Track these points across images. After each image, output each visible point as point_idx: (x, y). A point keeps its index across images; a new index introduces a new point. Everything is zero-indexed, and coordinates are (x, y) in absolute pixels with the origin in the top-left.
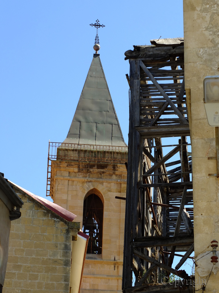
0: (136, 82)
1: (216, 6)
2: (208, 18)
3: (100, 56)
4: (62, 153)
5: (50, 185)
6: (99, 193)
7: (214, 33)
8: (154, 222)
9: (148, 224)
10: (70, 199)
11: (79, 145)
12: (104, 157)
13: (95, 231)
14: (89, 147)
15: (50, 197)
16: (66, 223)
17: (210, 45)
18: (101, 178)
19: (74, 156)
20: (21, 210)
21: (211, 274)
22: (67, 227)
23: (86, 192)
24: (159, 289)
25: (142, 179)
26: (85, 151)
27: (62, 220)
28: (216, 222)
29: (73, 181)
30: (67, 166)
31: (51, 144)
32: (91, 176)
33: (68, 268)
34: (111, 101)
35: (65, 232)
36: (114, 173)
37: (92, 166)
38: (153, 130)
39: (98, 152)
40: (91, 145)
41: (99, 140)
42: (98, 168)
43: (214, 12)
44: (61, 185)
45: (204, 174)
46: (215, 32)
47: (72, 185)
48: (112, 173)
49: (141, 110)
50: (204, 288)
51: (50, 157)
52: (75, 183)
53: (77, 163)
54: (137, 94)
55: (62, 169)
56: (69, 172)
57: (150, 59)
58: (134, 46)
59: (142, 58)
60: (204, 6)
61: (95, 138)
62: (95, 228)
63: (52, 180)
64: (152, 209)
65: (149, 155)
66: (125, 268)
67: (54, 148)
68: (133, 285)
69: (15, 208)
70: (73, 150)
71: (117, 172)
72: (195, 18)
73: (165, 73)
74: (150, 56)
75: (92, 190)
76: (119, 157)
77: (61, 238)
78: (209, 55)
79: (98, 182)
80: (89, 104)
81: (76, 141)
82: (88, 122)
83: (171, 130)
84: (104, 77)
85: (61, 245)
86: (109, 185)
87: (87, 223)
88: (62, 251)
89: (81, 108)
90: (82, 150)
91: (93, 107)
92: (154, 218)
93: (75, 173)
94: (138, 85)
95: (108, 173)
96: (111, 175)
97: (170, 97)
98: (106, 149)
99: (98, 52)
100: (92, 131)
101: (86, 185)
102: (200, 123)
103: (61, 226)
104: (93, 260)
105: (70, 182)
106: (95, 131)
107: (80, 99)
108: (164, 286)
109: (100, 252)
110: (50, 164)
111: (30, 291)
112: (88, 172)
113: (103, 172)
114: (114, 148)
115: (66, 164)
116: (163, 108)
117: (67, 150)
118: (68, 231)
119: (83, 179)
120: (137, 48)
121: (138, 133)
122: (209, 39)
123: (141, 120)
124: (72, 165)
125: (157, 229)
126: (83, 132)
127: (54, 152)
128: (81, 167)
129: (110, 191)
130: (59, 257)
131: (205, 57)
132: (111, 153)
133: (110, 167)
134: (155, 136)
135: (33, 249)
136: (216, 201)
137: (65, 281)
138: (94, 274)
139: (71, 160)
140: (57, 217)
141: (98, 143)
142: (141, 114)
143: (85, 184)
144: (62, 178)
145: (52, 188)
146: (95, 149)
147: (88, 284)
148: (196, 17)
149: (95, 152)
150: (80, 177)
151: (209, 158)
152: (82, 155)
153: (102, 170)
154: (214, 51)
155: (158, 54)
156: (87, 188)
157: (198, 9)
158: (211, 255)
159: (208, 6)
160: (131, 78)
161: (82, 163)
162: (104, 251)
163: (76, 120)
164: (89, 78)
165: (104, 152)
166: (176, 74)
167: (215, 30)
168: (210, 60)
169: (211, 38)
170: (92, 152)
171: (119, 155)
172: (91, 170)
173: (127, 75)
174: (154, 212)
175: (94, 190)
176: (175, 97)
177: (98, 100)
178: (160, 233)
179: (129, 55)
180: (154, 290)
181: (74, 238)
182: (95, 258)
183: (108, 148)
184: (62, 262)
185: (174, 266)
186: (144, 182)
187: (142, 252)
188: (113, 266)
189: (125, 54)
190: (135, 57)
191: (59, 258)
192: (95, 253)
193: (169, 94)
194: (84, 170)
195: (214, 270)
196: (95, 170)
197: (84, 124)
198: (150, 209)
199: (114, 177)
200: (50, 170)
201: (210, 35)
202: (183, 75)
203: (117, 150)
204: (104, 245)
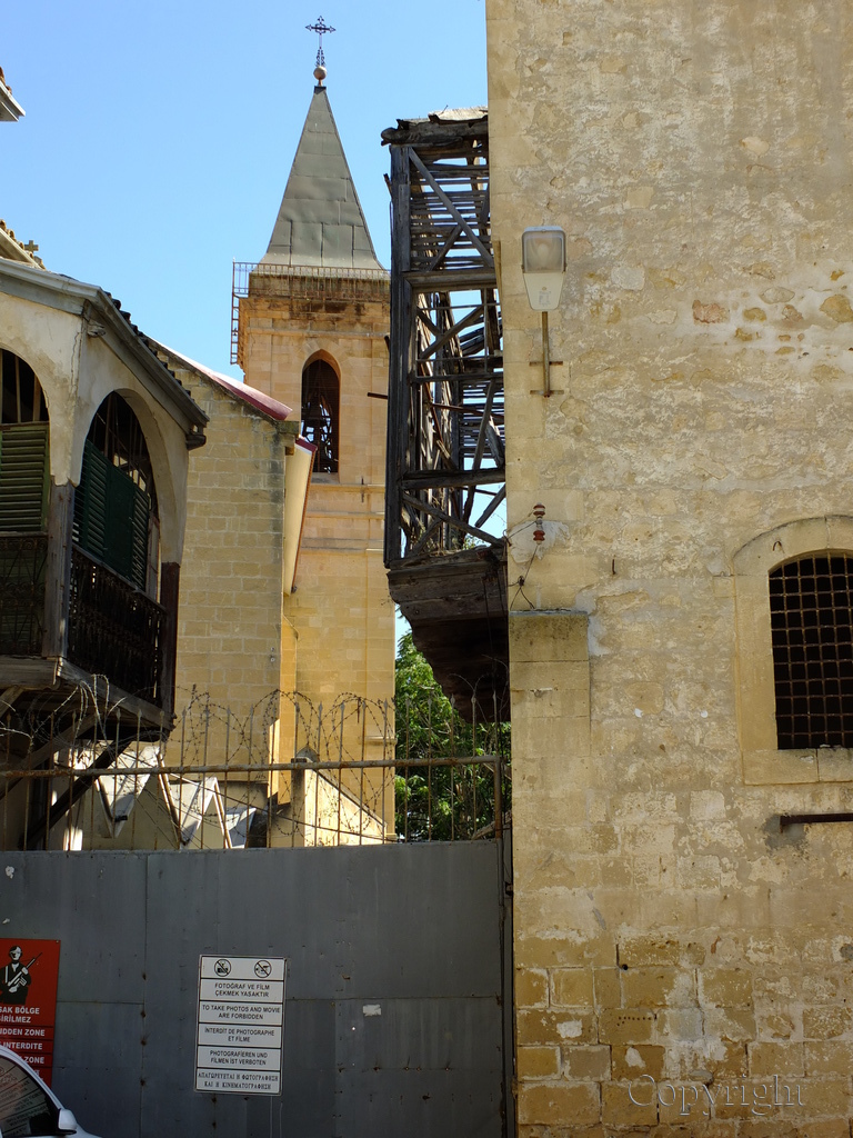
0: (404, 188)
1: (544, 88)
2: (531, 112)
3: (327, 91)
4: (258, 283)
5: (238, 343)
6: (332, 358)
7: (542, 140)
8: (436, 436)
9: (426, 441)
10: (275, 370)
11: (290, 266)
12: (339, 290)
13: (325, 428)
14: (310, 270)
15: (237, 366)
16: (272, 422)
17: (535, 161)
18: (334, 330)
19: (281, 288)
20: (206, 432)
21: (533, 558)
22: (275, 431)
23: (306, 358)
24: (447, 562)
25: (415, 369)
26: (303, 278)
27: (265, 418)
28: (542, 473)
29: (281, 337)
30: (269, 308)
31: (237, 266)
32: (315, 325)
33: (279, 506)
34: (350, 179)
35: (272, 440)
36: (358, 320)
37: (316, 308)
38: (435, 278)
39: (327, 280)
40: (313, 267)
41: (329, 256)
42: (327, 311)
43: (543, 99)
44: (259, 345)
45: (523, 391)
46: (542, 138)
47: (280, 344)
48: (354, 320)
49: (412, 240)
50: (522, 582)
51: (236, 291)
52: (285, 340)
53: (288, 302)
54: (404, 211)
55: (259, 313)
56: (274, 320)
57: (428, 145)
58: (398, 121)
59: (413, 142)
60: (525, 89)
61: (321, 252)
62: (324, 423)
63: (241, 334)
64: (433, 414)
65: (427, 322)
66: (389, 526)
67: (243, 273)
68: (403, 556)
69: (195, 429)
70: (279, 277)
71: (363, 319)
72: (509, 112)
73: (454, 172)
74: (427, 140)
75: (317, 353)
76: (367, 288)
77: (266, 450)
78: (533, 179)
79: (328, 337)
80: (307, 186)
81: (284, 259)
82: (306, 221)
83: (466, 277)
84: (336, 133)
85: (264, 463)
86: (349, 344)
87: (310, 416)
88: (267, 475)
89: (292, 194)
90: (296, 277)
91: (317, 192)
92: (435, 427)
93: (285, 320)
94: (406, 194)
95: (346, 319)
96: (352, 324)
97: (463, 216)
98: (342, 274)
99: (323, 83)
100: (314, 238)
101: (306, 344)
102: (516, 301)
103: (264, 428)
104: (322, 484)
105: (276, 338)
106: (320, 238)
107: (291, 176)
108: (456, 557)
109: (335, 469)
110: (236, 304)
111: (212, 549)
112: (309, 318)
113: (338, 319)
114: (357, 272)
115: (267, 305)
116: (453, 236)
117: (267, 277)
118: (277, 439)
119: (300, 333)
120: (404, 125)
121: (408, 285)
122: (533, 151)
123: (412, 260)
124: (278, 306)
125: (443, 447)
126: (298, 242)
127: (243, 282)
128: (295, 309)
129: (351, 355)
130: (262, 485)
131: (526, 183)
132: (352, 281)
133: (351, 309)
134: (438, 289)
135: (214, 472)
136: (542, 436)
137: (275, 529)
138: (323, 510)
139: (276, 296)
140: (257, 413)
141: (326, 262)
142: (412, 248)
143: (305, 342)
144: (260, 331)
145: (241, 348)
146: (321, 274)
147: (314, 529)
148: (509, 109)
149: (321, 280)
150: (295, 329)
151: (531, 364)
152: (297, 286)
153: (336, 315)
154: (541, 173)
155: (443, 135)
156: (309, 350)
157: (514, 94)
158: (534, 528)
159: (531, 89)
160: (393, 182)
161: (297, 302)
162: (342, 468)
163: (283, 217)
164: (306, 134)
165: (339, 280)
166: (474, 172)
167: (543, 133)
168: (535, 189)
169: (535, 147)
170: (315, 280)
171: (368, 285)
172: (315, 315)
173: (386, 176)
174: (436, 419)
175: (322, 352)
176: (474, 215)
177: (326, 179)
178: (447, 455)
179: (389, 137)
180: (439, 563)
181: (289, 451)
182: (326, 481)
183: (346, 271)
184: (268, 496)
185: (472, 522)
186: (420, 373)
187: (417, 496)
188: (359, 495)
189: (382, 136)
190: (401, 142)
191: (262, 488)
192: (326, 471)
193: (462, 211)
194: (301, 315)
195: (538, 553)
196: (322, 315)
197: (299, 226)
198: (430, 415)
199: (358, 327)
200: (236, 316)
201: (535, 142)
202: (488, 174)
203: (363, 275)
204: (342, 457)
